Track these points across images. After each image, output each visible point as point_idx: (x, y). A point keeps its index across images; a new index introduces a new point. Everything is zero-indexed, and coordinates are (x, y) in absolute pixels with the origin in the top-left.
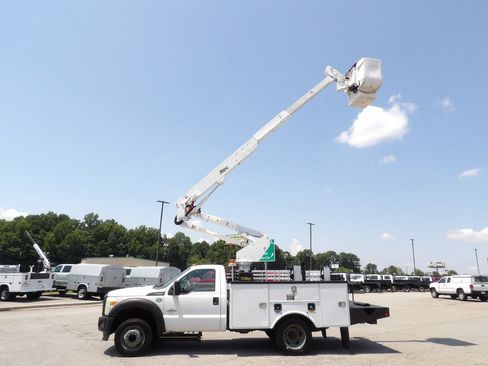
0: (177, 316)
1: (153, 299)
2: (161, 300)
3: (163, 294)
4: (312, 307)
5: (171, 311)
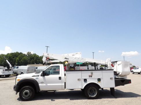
1: (34, 78)
2: (38, 78)
3: (38, 76)
4: (99, 80)
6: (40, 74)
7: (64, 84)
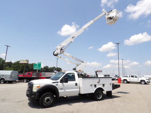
0: (63, 91)
2: (58, 85)
3: (58, 82)
5: (61, 89)
6: (59, 80)
7: (79, 90)
